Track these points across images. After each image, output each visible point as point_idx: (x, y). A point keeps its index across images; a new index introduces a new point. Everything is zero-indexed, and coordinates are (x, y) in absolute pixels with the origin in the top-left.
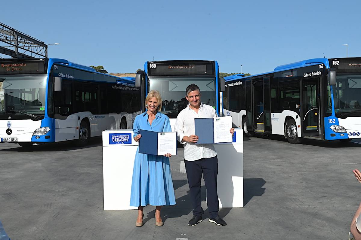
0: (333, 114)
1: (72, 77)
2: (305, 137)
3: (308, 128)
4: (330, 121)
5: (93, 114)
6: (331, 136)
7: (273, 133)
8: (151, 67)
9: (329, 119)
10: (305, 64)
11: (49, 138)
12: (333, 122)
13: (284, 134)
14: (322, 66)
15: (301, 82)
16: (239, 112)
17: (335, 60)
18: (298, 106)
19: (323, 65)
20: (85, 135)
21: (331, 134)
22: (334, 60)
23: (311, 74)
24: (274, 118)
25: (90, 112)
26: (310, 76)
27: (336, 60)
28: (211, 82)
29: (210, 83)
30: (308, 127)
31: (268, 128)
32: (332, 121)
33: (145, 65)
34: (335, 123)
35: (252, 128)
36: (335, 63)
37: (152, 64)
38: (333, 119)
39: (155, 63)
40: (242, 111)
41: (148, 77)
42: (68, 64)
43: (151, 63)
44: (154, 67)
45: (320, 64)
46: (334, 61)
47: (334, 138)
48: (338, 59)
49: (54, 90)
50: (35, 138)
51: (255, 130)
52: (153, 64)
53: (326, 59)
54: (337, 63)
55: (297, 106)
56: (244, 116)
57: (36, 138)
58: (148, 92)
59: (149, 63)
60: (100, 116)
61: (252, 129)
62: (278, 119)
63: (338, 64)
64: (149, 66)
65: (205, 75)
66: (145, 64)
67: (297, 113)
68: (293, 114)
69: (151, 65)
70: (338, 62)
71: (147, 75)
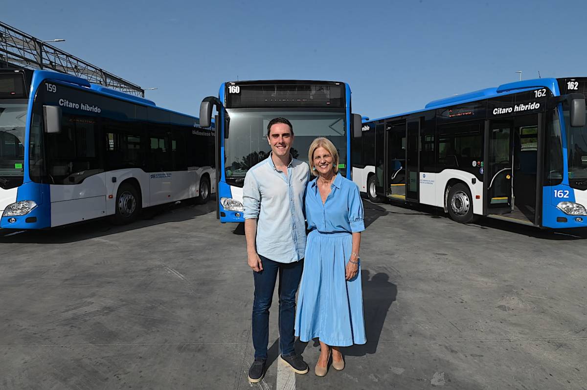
0: (566, 181)
1: (97, 110)
2: (490, 216)
3: (495, 200)
4: (558, 194)
5: (146, 171)
6: (558, 221)
7: (421, 202)
8: (230, 92)
9: (556, 191)
10: (496, 93)
11: (36, 221)
12: (565, 197)
13: (443, 206)
14: (542, 92)
15: (487, 124)
16: (363, 168)
17: (572, 80)
18: (477, 164)
19: (545, 90)
20: (129, 207)
21: (558, 218)
22: (569, 80)
23: (511, 108)
24: (425, 181)
25: (140, 169)
26: (509, 111)
27: (574, 80)
28: (339, 120)
29: (335, 123)
30: (493, 199)
31: (413, 194)
32: (562, 194)
33: (220, 88)
34: (568, 197)
35: (385, 191)
36: (571, 86)
37: (232, 86)
38: (565, 191)
39: (237, 84)
40: (367, 167)
41: (226, 109)
42: (89, 86)
43: (230, 84)
44: (237, 92)
45: (538, 90)
46: (569, 83)
47: (562, 225)
48: (577, 79)
49: (46, 131)
50: (7, 221)
51: (388, 195)
52: (234, 87)
53: (553, 79)
54: (575, 86)
55: (474, 164)
56: (370, 174)
57: (9, 221)
58: (226, 136)
59: (227, 85)
60: (160, 175)
61: (385, 194)
62: (432, 181)
63: (576, 88)
64: (227, 90)
65: (328, 106)
66: (221, 86)
67: (473, 175)
68: (466, 177)
69: (230, 87)
70: (577, 84)
71: (224, 105)
